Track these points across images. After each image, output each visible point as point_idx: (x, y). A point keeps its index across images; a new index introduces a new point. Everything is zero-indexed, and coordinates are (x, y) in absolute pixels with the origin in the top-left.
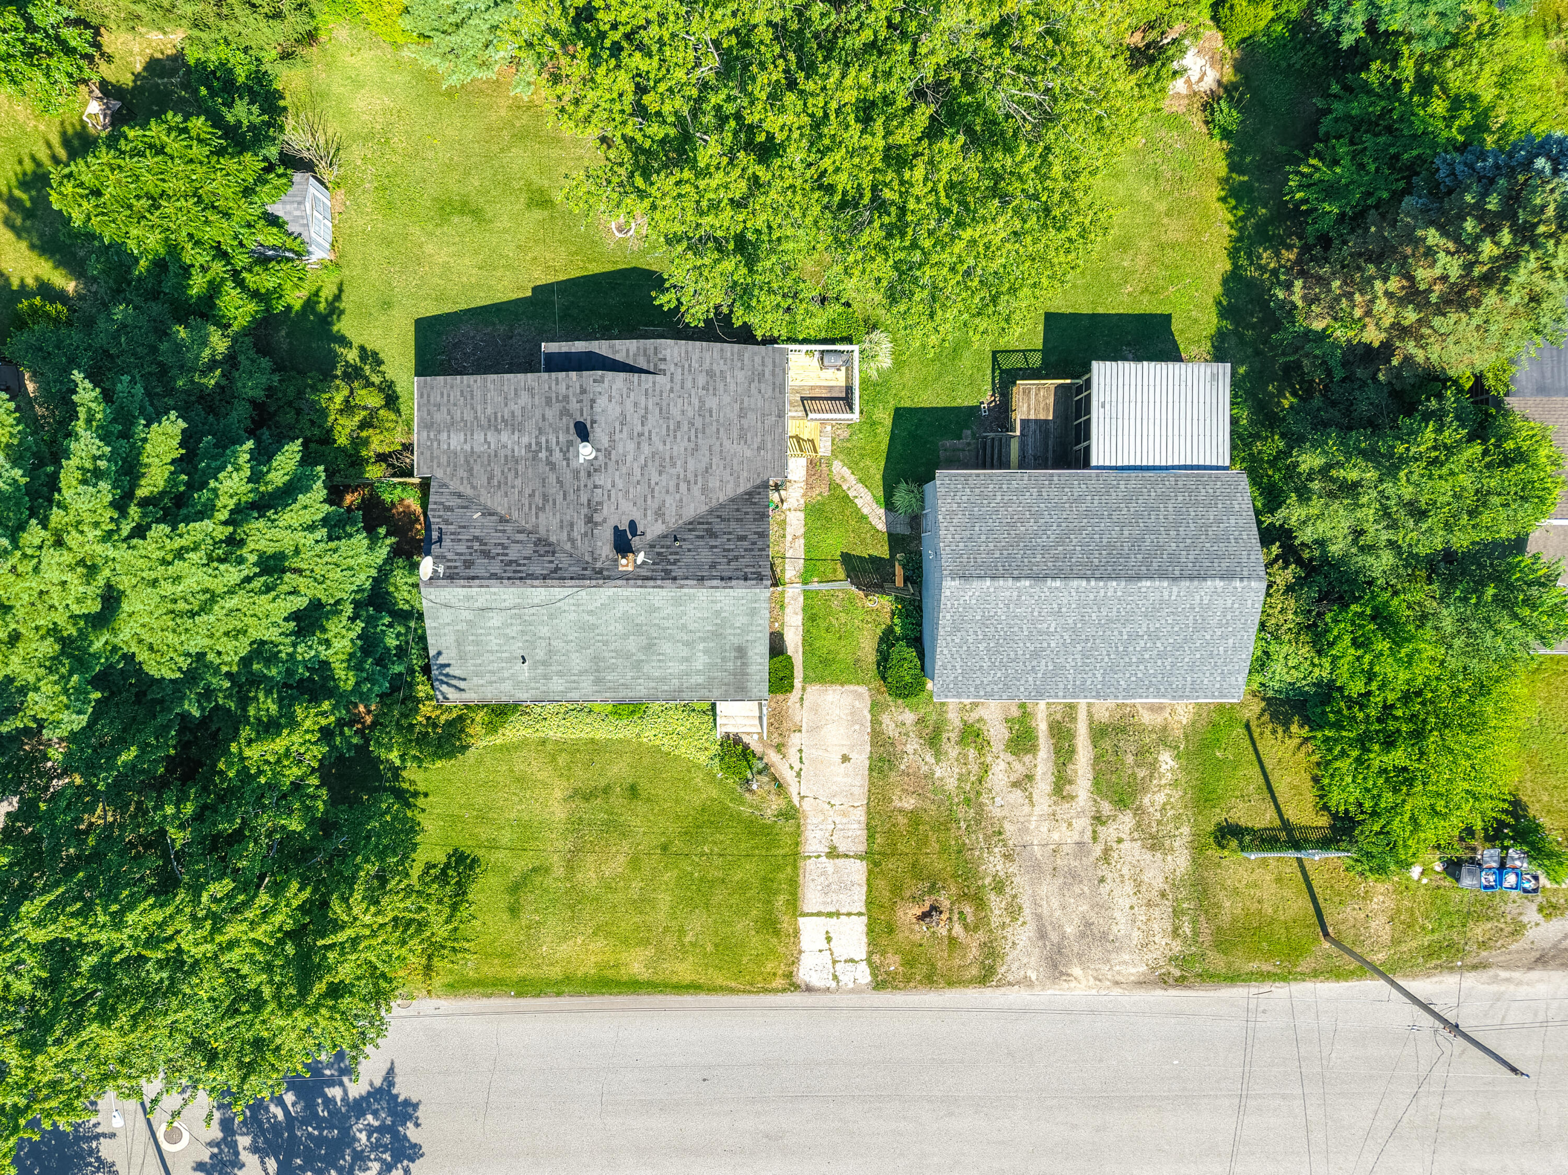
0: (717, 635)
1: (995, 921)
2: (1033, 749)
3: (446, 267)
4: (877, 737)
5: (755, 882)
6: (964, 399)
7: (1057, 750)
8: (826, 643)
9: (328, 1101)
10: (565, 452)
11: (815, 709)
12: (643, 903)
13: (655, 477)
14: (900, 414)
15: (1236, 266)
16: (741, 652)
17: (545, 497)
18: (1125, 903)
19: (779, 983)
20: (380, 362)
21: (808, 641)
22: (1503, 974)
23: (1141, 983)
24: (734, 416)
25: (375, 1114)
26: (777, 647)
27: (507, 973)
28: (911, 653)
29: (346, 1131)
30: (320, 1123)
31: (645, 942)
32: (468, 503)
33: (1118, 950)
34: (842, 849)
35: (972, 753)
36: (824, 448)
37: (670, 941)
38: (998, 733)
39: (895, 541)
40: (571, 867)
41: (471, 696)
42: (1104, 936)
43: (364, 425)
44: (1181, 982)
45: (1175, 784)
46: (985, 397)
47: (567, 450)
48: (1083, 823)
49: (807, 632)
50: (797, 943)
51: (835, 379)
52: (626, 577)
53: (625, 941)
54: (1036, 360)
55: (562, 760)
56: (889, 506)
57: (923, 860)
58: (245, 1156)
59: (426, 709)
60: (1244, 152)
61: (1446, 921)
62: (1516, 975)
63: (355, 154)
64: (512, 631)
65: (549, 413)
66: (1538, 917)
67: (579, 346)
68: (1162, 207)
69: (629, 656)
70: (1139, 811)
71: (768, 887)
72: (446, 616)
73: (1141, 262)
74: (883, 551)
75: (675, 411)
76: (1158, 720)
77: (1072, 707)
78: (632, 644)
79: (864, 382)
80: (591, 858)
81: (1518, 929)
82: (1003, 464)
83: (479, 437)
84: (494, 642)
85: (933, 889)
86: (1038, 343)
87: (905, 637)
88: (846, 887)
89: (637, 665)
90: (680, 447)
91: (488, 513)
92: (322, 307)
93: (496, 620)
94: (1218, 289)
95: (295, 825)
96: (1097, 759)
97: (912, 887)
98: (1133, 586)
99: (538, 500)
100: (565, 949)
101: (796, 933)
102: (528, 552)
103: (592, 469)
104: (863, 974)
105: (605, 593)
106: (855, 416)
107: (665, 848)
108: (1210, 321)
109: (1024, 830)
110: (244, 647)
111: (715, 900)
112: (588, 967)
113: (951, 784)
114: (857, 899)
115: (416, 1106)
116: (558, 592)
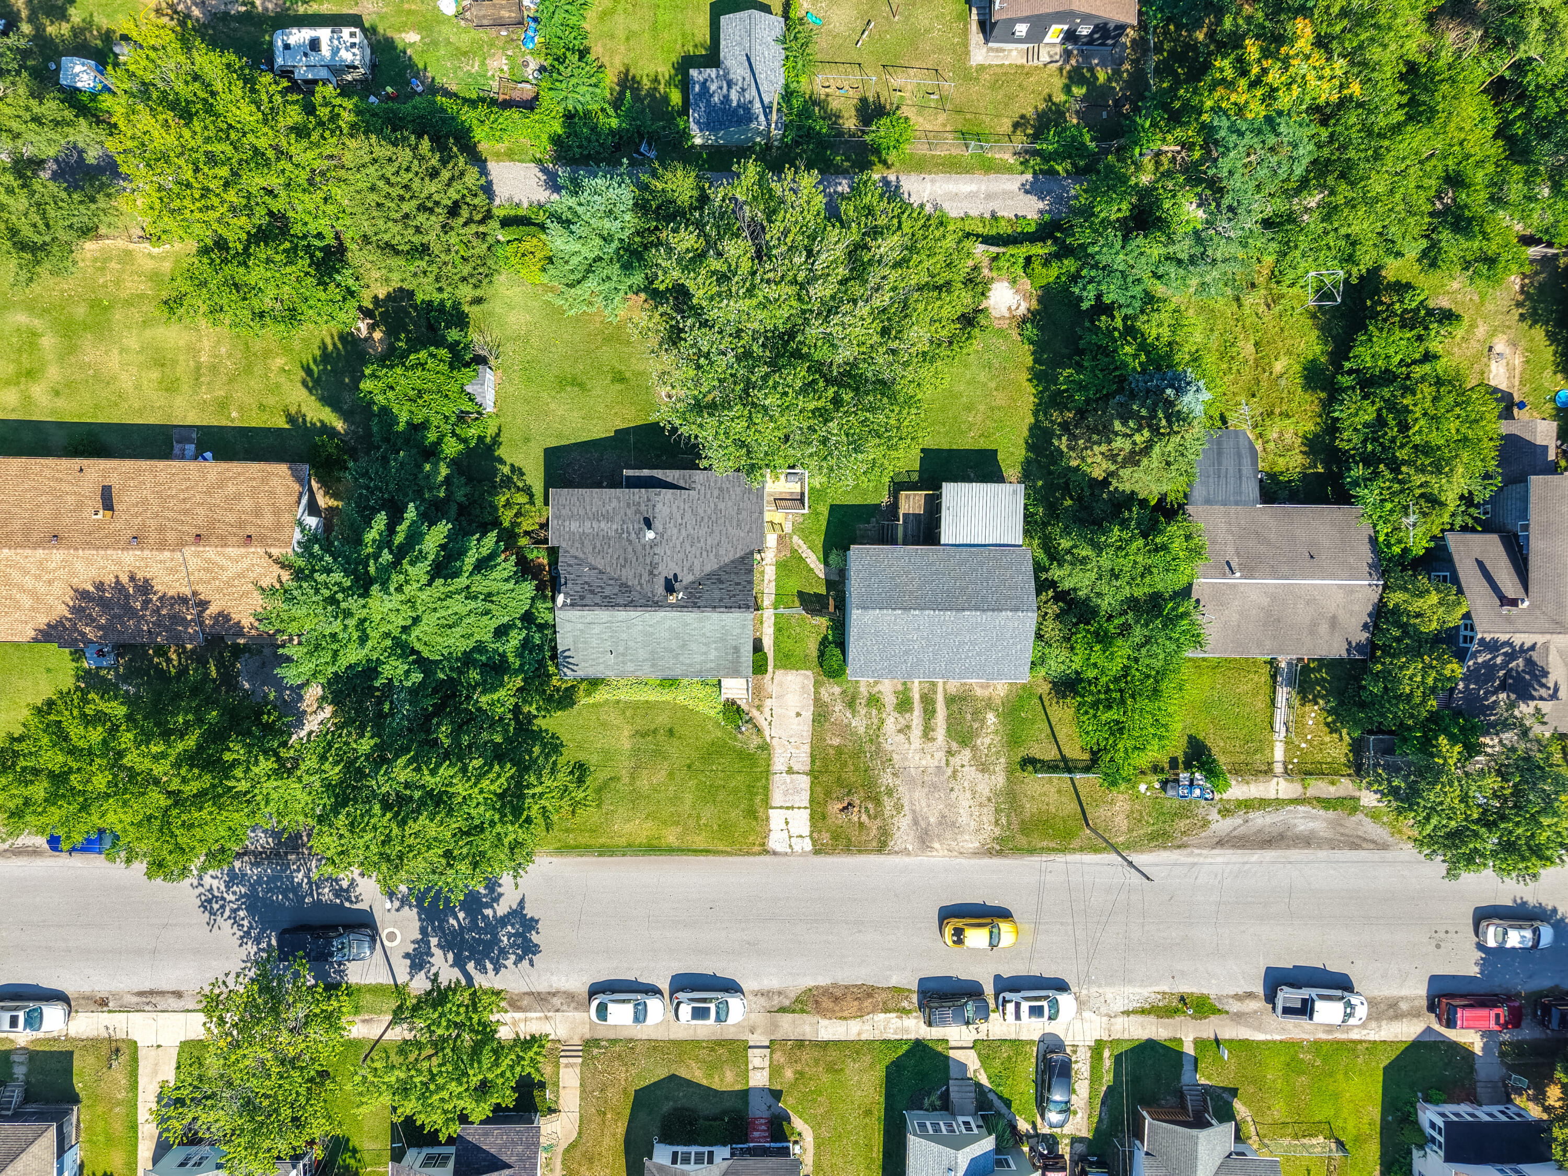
0: (723, 640)
1: (887, 813)
2: (911, 710)
3: (563, 418)
4: (817, 700)
5: (744, 788)
6: (871, 500)
7: (925, 711)
8: (788, 644)
9: (485, 917)
10: (637, 534)
11: (781, 685)
12: (676, 800)
13: (688, 549)
14: (833, 508)
15: (1037, 421)
16: (736, 649)
17: (626, 560)
18: (966, 804)
19: (757, 849)
20: (523, 474)
21: (776, 643)
22: (1196, 851)
23: (976, 854)
24: (734, 513)
25: (513, 925)
26: (758, 647)
27: (592, 842)
28: (837, 652)
29: (495, 936)
30: (479, 930)
31: (677, 823)
32: (581, 562)
33: (962, 833)
34: (795, 768)
35: (874, 712)
36: (788, 528)
37: (691, 823)
38: (890, 700)
39: (829, 584)
40: (633, 778)
41: (580, 673)
42: (953, 824)
43: (516, 515)
44: (1000, 853)
45: (996, 732)
46: (884, 499)
47: (639, 533)
48: (940, 755)
49: (776, 638)
50: (768, 825)
51: (794, 488)
52: (672, 606)
53: (665, 823)
54: (915, 477)
55: (628, 713)
56: (826, 563)
57: (844, 776)
58: (434, 950)
59: (555, 681)
60: (1043, 352)
61: (1162, 818)
62: (1205, 852)
63: (508, 348)
64: (605, 636)
65: (629, 512)
66: (1218, 817)
67: (646, 472)
68: (993, 385)
69: (671, 651)
70: (974, 748)
71: (751, 791)
72: (568, 627)
73: (979, 418)
74: (822, 590)
75: (701, 511)
76: (986, 693)
77: (934, 684)
78: (674, 644)
79: (812, 489)
80: (645, 772)
81: (1206, 823)
82: (893, 541)
83: (588, 524)
84: (594, 643)
85: (849, 793)
86: (917, 466)
87: (834, 642)
88: (798, 792)
89: (676, 657)
90: (702, 532)
91: (592, 568)
92: (488, 440)
93: (597, 629)
94: (1026, 433)
95: (498, 739)
96: (949, 717)
97: (838, 792)
98: (961, 614)
99: (622, 561)
100: (628, 827)
101: (768, 819)
102: (616, 590)
103: (653, 544)
104: (808, 845)
105: (661, 614)
106: (806, 511)
107: (689, 767)
108: (1021, 453)
109: (905, 759)
110: (471, 643)
111: (719, 798)
112: (642, 838)
113: (861, 730)
114: (804, 799)
115: (537, 921)
116: (633, 614)
